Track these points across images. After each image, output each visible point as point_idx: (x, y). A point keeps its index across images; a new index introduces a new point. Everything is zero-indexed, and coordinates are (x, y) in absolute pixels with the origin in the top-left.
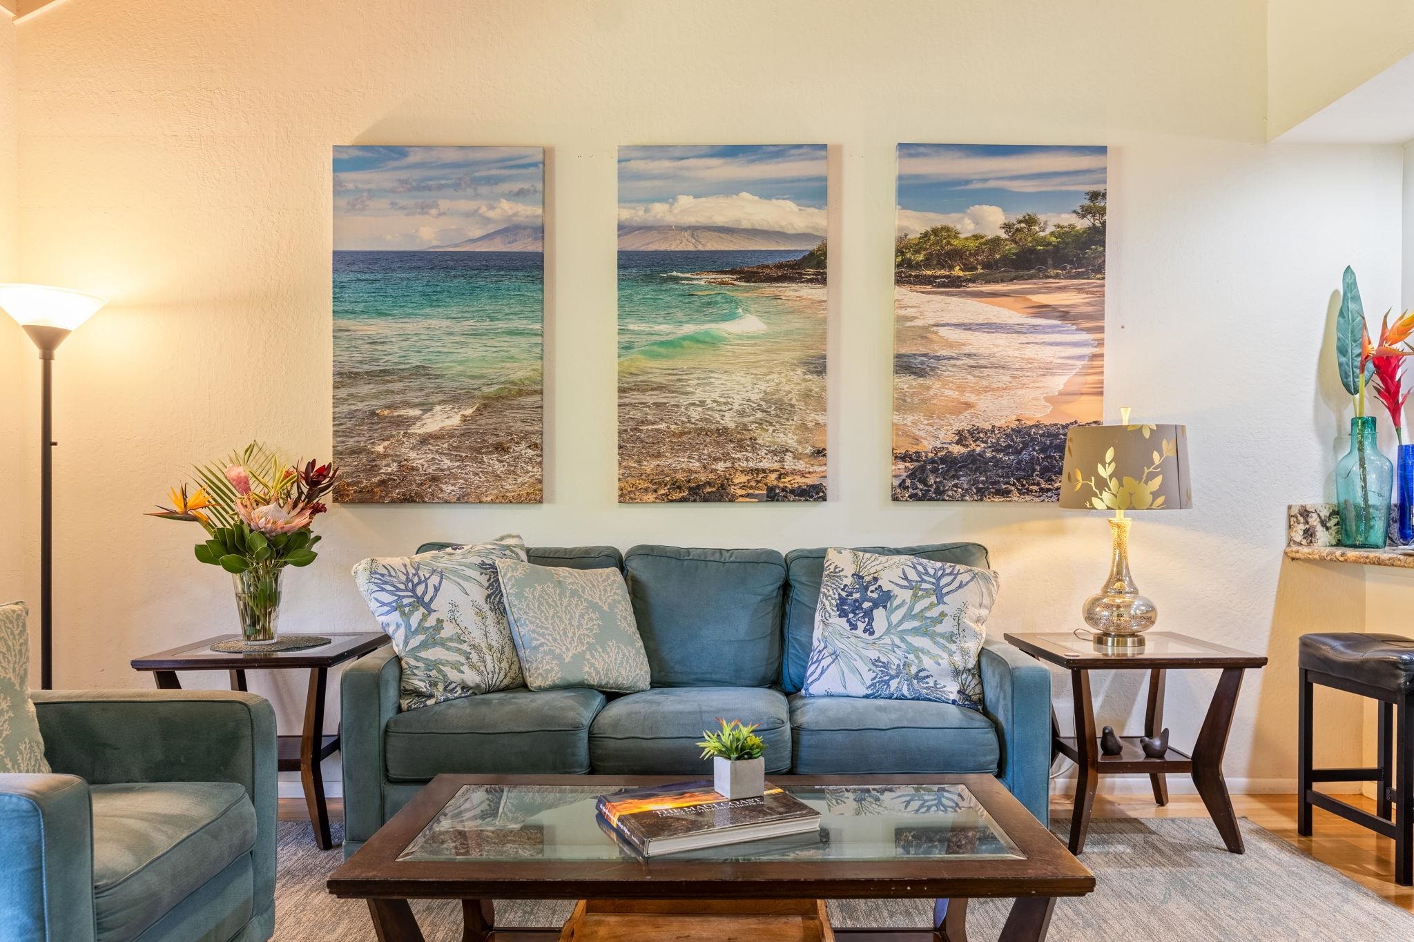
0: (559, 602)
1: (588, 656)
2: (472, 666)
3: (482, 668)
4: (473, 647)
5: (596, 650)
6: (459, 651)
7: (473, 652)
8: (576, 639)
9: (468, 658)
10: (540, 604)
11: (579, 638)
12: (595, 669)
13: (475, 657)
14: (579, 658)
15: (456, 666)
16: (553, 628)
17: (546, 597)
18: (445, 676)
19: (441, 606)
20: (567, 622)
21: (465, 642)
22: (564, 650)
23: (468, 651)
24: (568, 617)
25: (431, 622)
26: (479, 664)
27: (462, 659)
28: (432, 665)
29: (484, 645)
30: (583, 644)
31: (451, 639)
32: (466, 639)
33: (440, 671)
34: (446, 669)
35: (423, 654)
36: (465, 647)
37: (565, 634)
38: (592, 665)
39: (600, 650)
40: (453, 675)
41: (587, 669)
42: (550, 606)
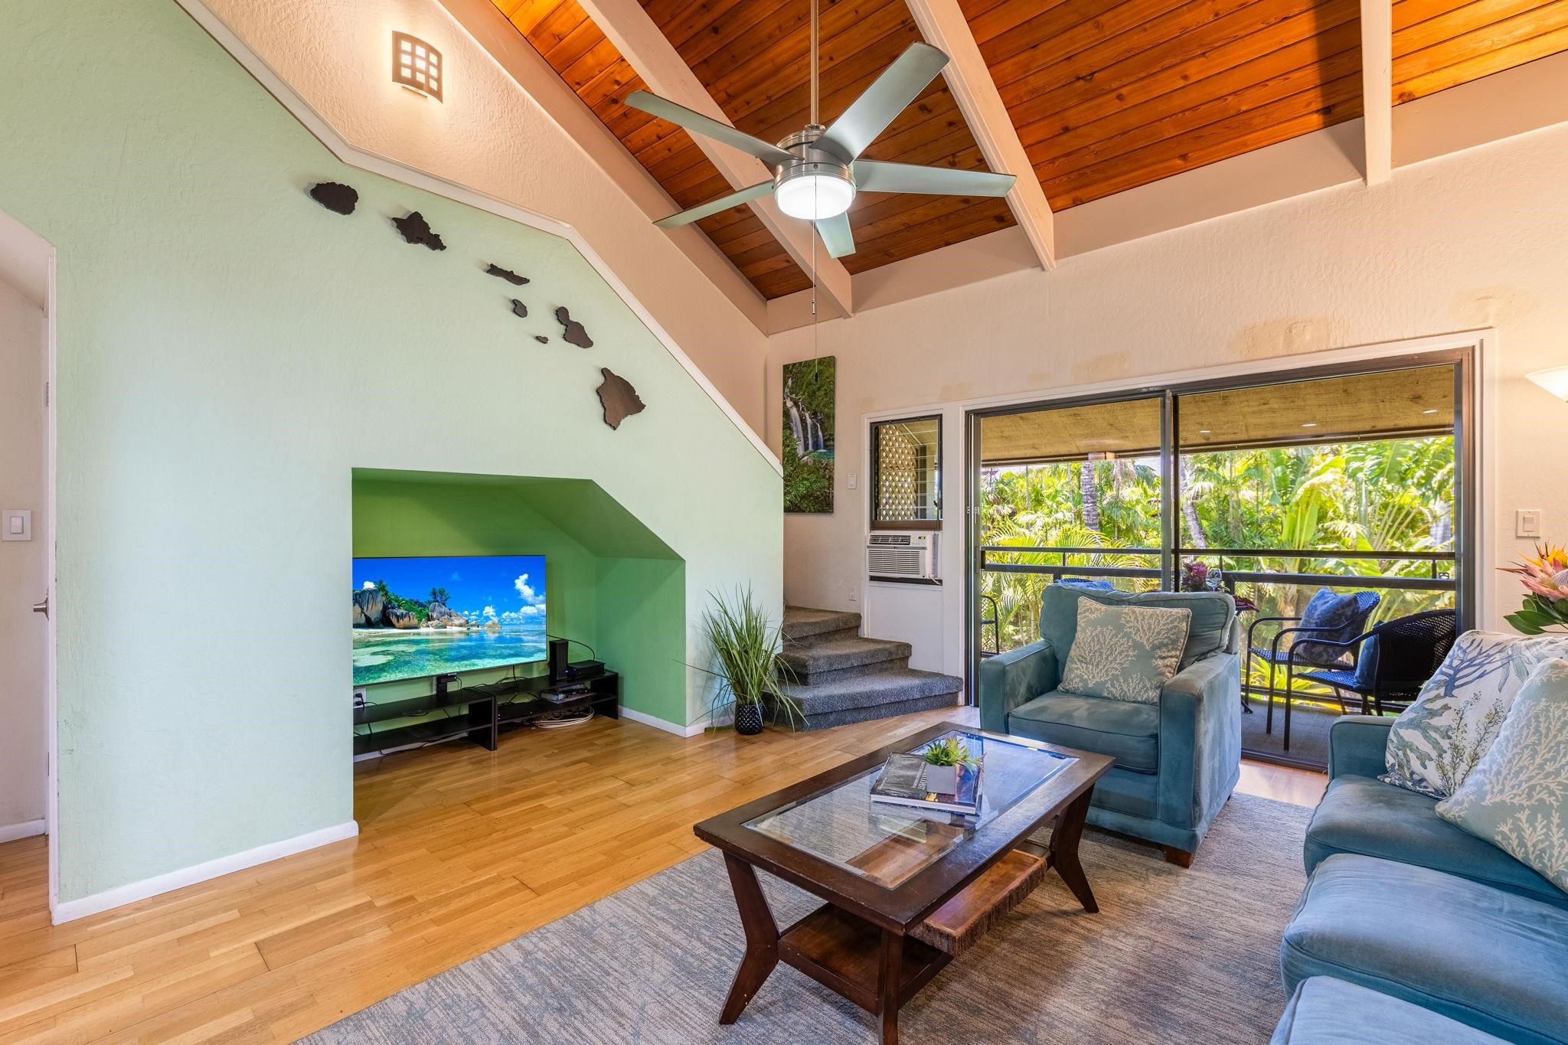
0: (1554, 732)
1: (1523, 816)
2: (1441, 767)
3: (1450, 774)
4: (1455, 748)
5: (1547, 816)
6: (1435, 744)
7: (1449, 752)
8: (1524, 785)
9: (1440, 756)
10: (1528, 726)
11: (1532, 788)
12: (1520, 838)
13: (1447, 758)
14: (1505, 810)
15: (1423, 758)
16: (1510, 761)
17: (1542, 719)
18: (1408, 761)
19: (1463, 695)
20: (1538, 760)
21: (1450, 738)
22: (1495, 790)
23: (1445, 748)
24: (1549, 756)
25: (1437, 705)
26: (1448, 768)
27: (1434, 754)
28: (1404, 745)
29: (1468, 752)
30: (1530, 796)
31: (1436, 729)
32: (1454, 736)
33: (1405, 754)
34: (1412, 756)
35: (1402, 732)
36: (1445, 744)
37: (1517, 774)
38: (1517, 829)
39: (1556, 820)
40: (1416, 765)
41: (1506, 829)
42: (1537, 731)
